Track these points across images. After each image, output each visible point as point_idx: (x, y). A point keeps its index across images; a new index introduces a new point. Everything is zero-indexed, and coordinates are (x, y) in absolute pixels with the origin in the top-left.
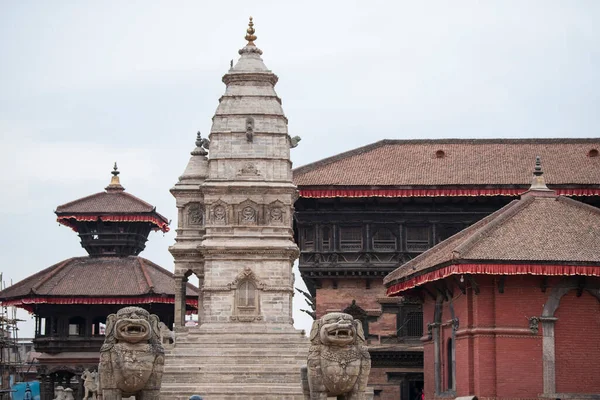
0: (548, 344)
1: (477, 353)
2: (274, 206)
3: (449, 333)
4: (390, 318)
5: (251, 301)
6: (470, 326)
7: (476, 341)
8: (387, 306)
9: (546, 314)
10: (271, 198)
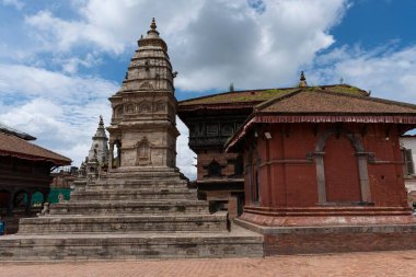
0: (320, 169)
1: (273, 178)
2: (159, 103)
3: (256, 167)
4: (232, 167)
5: (146, 154)
6: (268, 160)
7: (272, 169)
8: (230, 161)
9: (317, 149)
10: (157, 99)
